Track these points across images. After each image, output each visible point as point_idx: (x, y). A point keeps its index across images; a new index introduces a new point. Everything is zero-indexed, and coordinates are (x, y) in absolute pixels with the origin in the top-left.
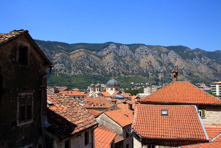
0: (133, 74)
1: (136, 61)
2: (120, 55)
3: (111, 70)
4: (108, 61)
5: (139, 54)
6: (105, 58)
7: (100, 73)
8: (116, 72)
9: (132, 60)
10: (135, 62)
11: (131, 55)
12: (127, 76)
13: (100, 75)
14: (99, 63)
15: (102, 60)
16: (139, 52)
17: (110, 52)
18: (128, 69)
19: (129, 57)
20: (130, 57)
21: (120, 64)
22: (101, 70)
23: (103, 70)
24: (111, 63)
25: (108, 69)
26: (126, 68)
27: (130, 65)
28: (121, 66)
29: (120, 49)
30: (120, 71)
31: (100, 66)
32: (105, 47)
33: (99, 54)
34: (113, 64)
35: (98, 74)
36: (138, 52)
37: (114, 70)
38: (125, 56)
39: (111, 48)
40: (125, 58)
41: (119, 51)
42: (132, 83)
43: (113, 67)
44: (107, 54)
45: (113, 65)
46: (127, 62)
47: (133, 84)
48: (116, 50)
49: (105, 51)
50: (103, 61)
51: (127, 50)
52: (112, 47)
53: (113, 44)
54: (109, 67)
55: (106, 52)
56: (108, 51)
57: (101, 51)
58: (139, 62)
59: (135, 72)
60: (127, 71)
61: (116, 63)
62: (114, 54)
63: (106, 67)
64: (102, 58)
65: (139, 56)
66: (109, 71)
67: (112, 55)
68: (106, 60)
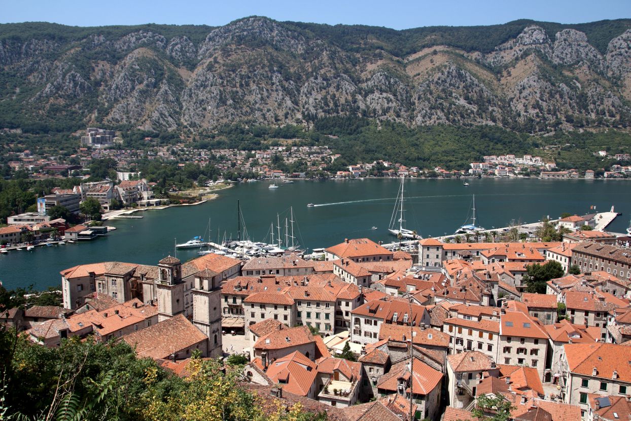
0: (600, 123)
1: (609, 79)
2: (556, 63)
3: (533, 112)
4: (522, 83)
5: (621, 55)
6: (509, 74)
7: (498, 119)
8: (546, 116)
9: (596, 76)
10: (607, 84)
11: (592, 62)
12: (581, 131)
13: (498, 128)
14: (492, 90)
15: (499, 80)
16: (623, 51)
17: (526, 54)
18: (585, 107)
19: (587, 68)
20: (589, 67)
21: (557, 91)
22: (500, 111)
23: (508, 112)
24: (531, 90)
25: (520, 107)
26: (577, 103)
27: (589, 94)
28: (561, 97)
29: (556, 42)
30: (558, 113)
31: (496, 97)
32: (509, 37)
33: (488, 60)
34: (536, 93)
35: (494, 124)
36: (619, 48)
37: (541, 110)
38: (573, 64)
39: (527, 41)
40: (571, 71)
41: (552, 48)
42: (602, 153)
43: (538, 101)
44: (517, 59)
45: (538, 95)
46: (578, 85)
47: (606, 156)
48: (542, 46)
49: (507, 51)
50: (503, 81)
51: (579, 45)
52: (531, 35)
53: (535, 27)
54: (523, 101)
55: (513, 53)
56: (517, 48)
57: (496, 50)
58: (619, 83)
59: (607, 117)
60: (581, 112)
61: (546, 88)
62: (538, 59)
63: (514, 100)
64: (499, 72)
65: (622, 62)
66: (525, 114)
67: (533, 61)
68: (515, 80)
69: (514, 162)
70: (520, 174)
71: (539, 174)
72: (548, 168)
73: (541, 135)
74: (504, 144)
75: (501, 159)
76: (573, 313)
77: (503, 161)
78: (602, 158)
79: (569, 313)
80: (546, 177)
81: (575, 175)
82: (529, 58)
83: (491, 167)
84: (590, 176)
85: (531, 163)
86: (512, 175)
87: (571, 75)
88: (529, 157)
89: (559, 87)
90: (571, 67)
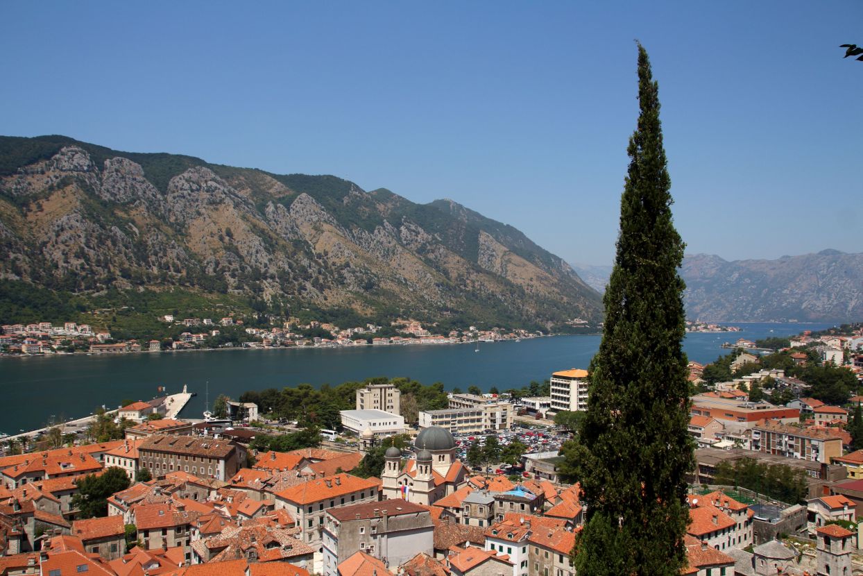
0: (165, 279)
1: (171, 225)
2: (106, 199)
3: (76, 263)
4: (59, 222)
5: (184, 197)
6: (40, 208)
7: (25, 270)
8: (95, 268)
9: (157, 221)
10: (170, 231)
11: (151, 202)
12: (142, 289)
13: (25, 284)
14: (14, 228)
15: (26, 215)
16: (185, 192)
17: (64, 183)
18: (145, 259)
19: (145, 210)
20: (147, 208)
21: (109, 237)
22: (27, 259)
23: (39, 261)
24: (72, 232)
25: (58, 255)
26: (135, 253)
27: (150, 243)
28: (114, 244)
29: (106, 172)
30: (110, 265)
31: (21, 239)
32: (40, 157)
33: (8, 185)
34: (80, 236)
35: (18, 278)
36: (181, 189)
37: (88, 260)
38: (129, 203)
39: (66, 165)
40: (126, 212)
41: (100, 179)
42: (169, 318)
43: (83, 248)
44: (51, 188)
45: (83, 240)
46: (135, 229)
47: (174, 322)
48: (87, 175)
49: (38, 176)
50: (31, 217)
51: (134, 179)
52: (72, 158)
53: (76, 149)
54: (62, 247)
55: (46, 179)
56: (51, 174)
57: (20, 173)
58: (183, 231)
59: (172, 272)
60: (140, 265)
61: (93, 231)
62: (81, 192)
63: (49, 245)
64: (25, 204)
65: (185, 205)
66: (65, 265)
67: (74, 194)
68: (49, 218)
69: (50, 333)
70: (60, 349)
71: (89, 348)
72: (100, 339)
73: (88, 294)
74: (35, 307)
75: (31, 329)
76: (146, 535)
77: (34, 332)
78: (169, 324)
79: (141, 536)
80: (98, 352)
81: (136, 347)
82: (69, 189)
83: (14, 342)
84: (155, 348)
85: (76, 333)
86: (48, 352)
87: (126, 216)
88: (72, 325)
89: (111, 231)
90: (125, 206)
